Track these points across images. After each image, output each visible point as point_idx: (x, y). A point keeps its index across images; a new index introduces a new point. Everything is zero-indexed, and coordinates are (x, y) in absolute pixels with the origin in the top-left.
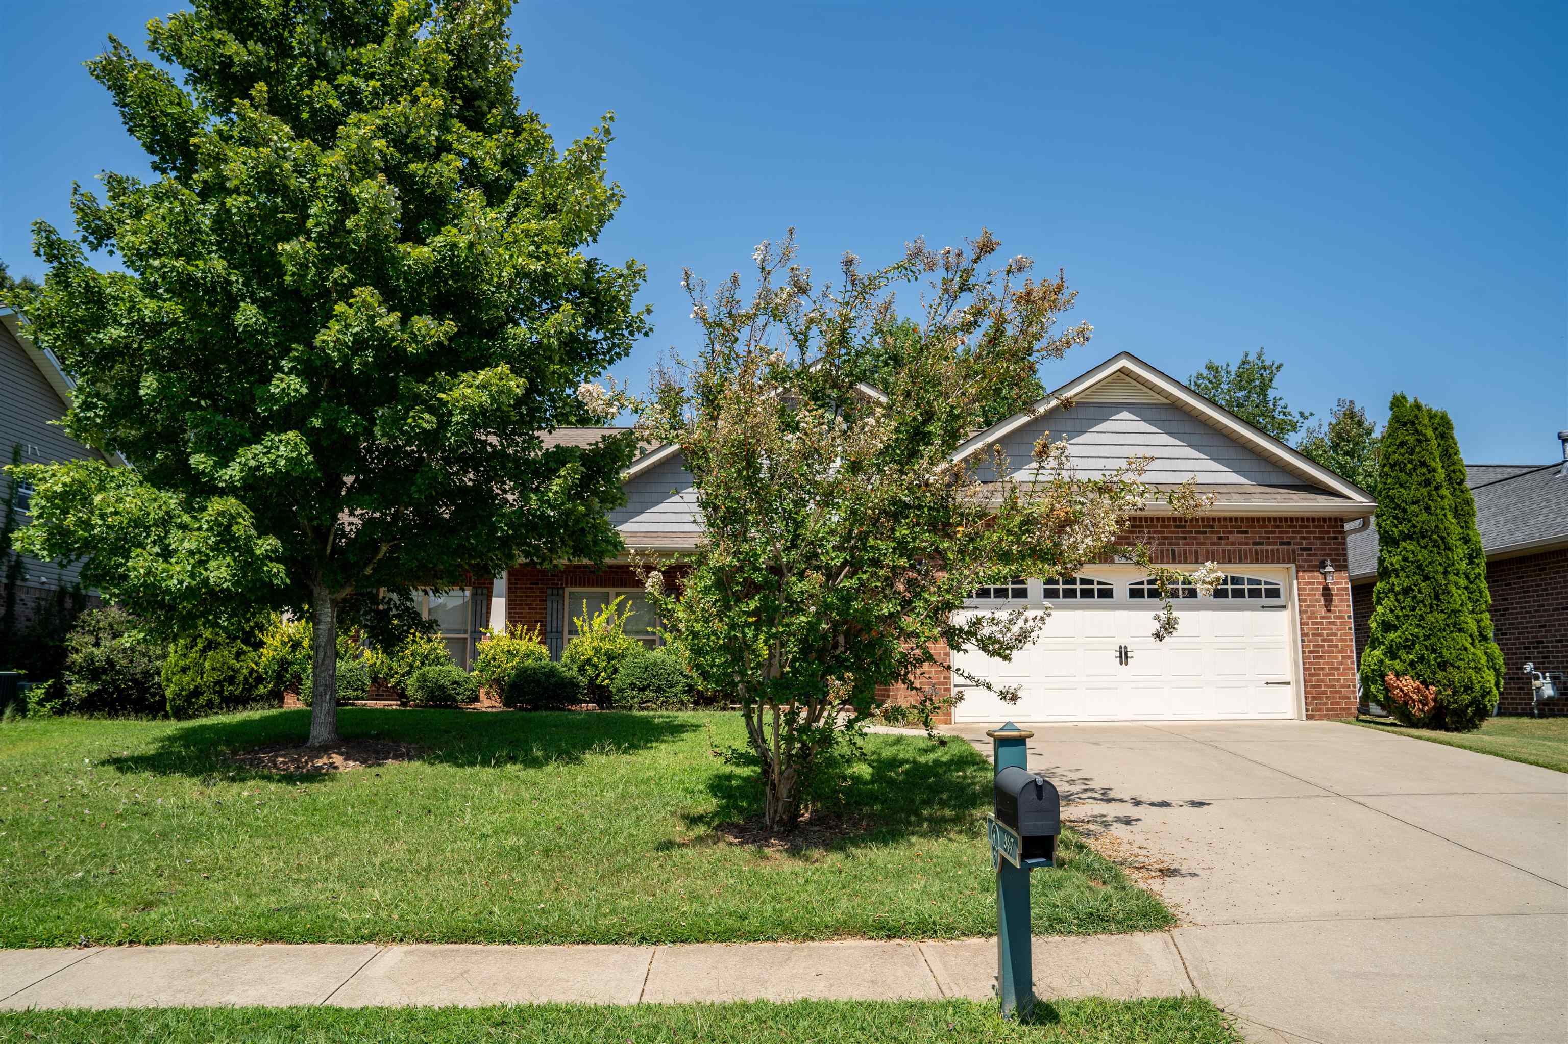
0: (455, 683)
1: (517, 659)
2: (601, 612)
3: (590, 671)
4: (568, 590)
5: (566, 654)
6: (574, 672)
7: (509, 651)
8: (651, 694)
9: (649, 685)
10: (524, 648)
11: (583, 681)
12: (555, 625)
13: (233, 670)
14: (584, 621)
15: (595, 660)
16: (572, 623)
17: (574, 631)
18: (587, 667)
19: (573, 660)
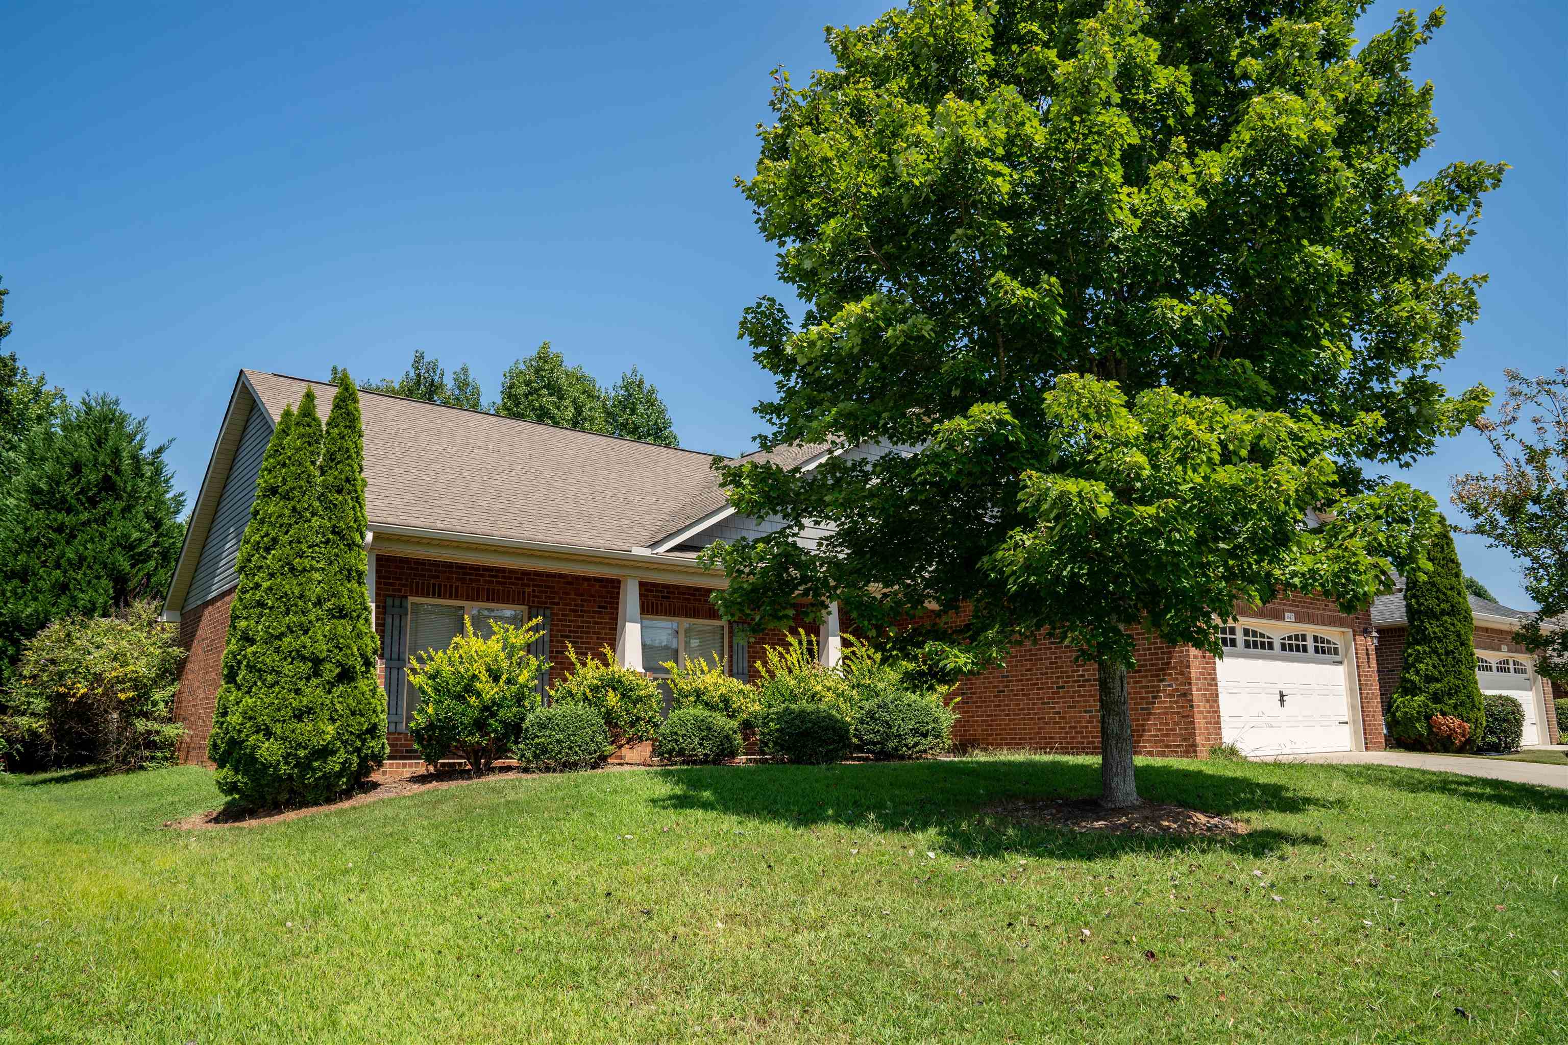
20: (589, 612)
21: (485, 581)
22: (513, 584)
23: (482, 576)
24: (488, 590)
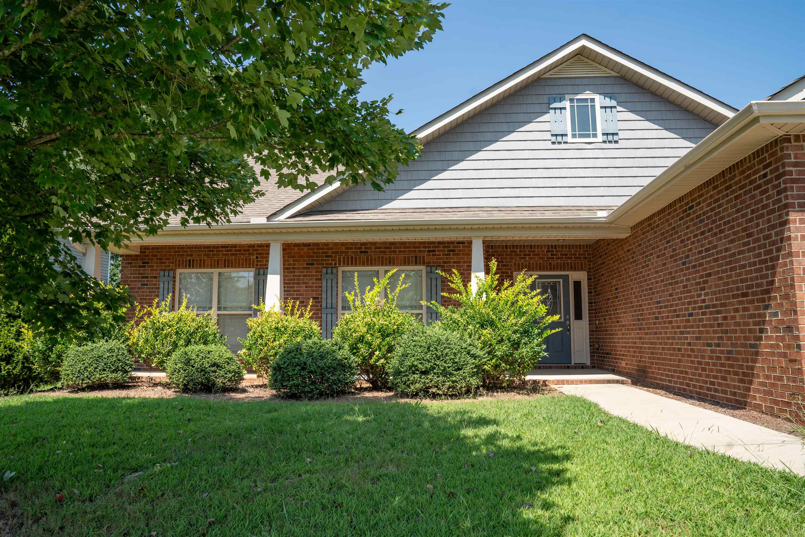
0: (215, 365)
1: (285, 337)
2: (373, 286)
3: (363, 349)
4: (341, 269)
5: (337, 330)
6: (345, 352)
7: (277, 328)
8: (436, 379)
9: (433, 368)
10: (292, 325)
11: (355, 360)
12: (329, 301)
13: (10, 349)
14: (356, 295)
15: (368, 337)
16: (345, 300)
17: (346, 307)
18: (360, 345)
19: (344, 338)
20: (299, 268)
21: (223, 255)
22: (242, 254)
23: (221, 251)
24: (225, 260)
